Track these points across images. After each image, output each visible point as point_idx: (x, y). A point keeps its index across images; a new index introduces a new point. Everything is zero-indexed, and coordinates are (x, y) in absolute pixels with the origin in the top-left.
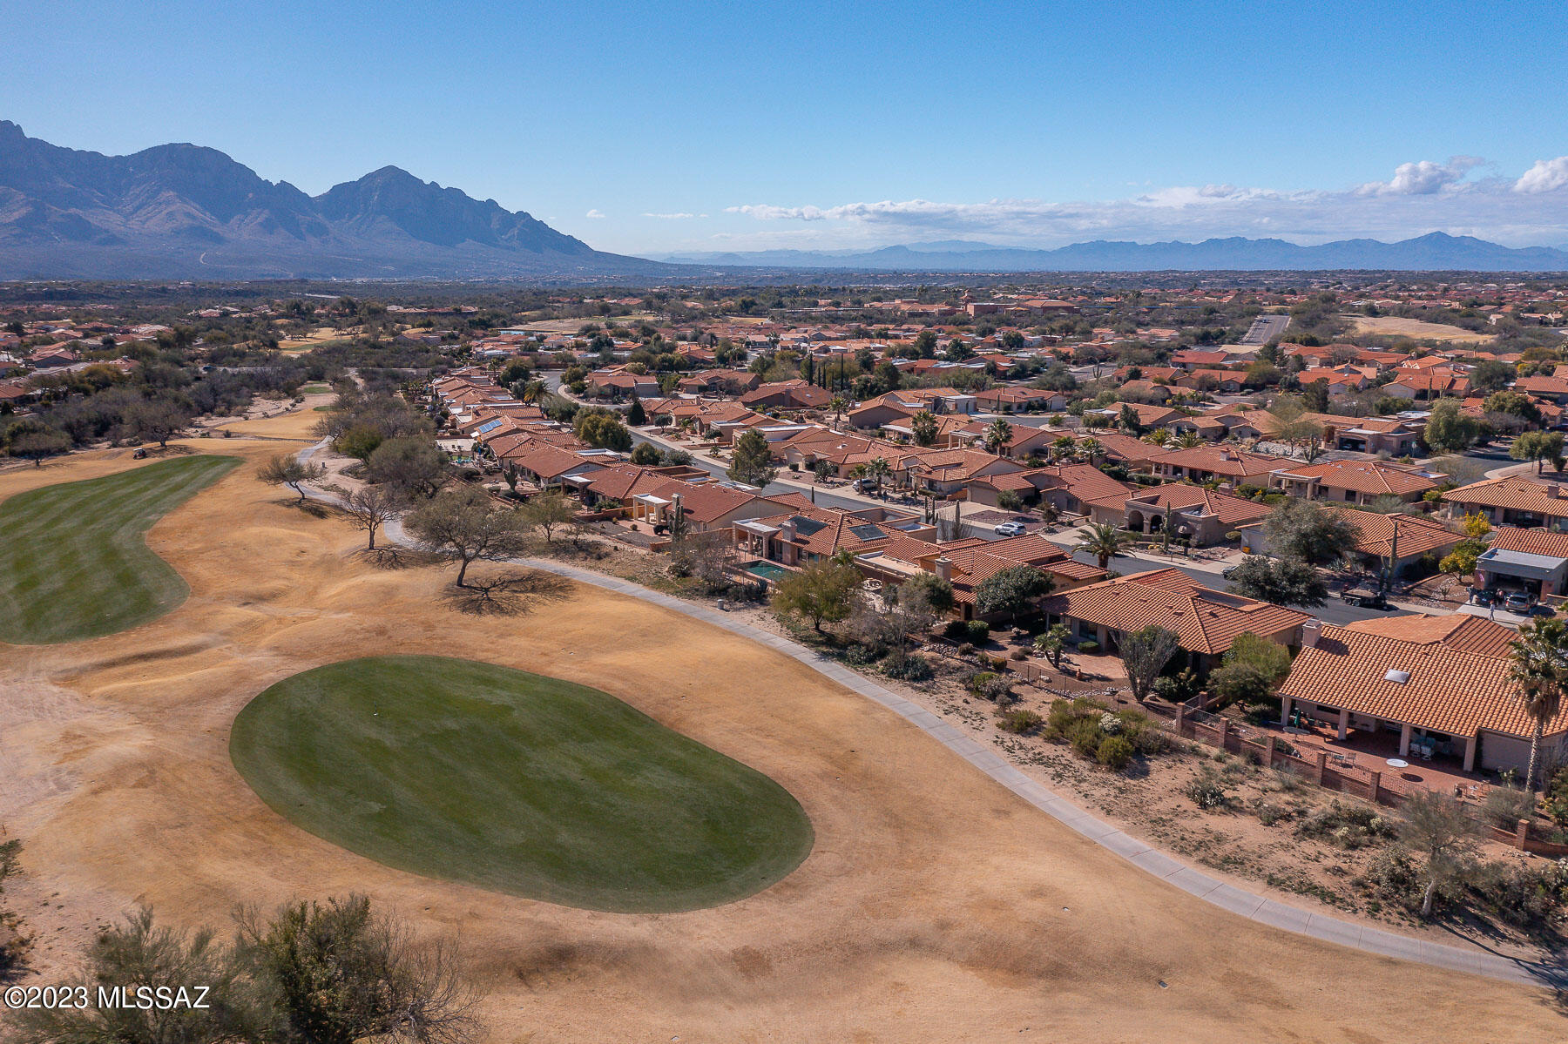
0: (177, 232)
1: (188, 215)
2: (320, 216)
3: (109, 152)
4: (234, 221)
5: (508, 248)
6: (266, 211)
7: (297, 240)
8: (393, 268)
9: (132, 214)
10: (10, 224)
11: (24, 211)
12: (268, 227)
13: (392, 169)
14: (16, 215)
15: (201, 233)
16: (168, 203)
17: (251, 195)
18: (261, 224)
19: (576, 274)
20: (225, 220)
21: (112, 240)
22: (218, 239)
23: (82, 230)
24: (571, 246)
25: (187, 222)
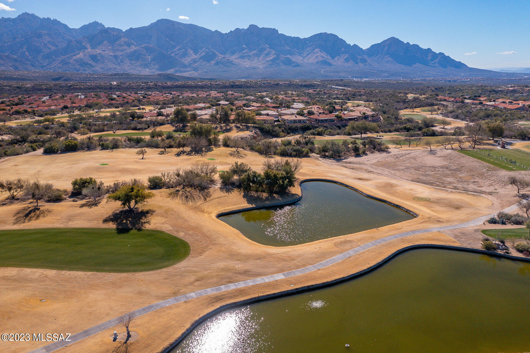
0: (317, 63)
1: (322, 57)
2: (365, 56)
3: (302, 37)
4: (336, 58)
5: (433, 67)
6: (347, 55)
7: (356, 65)
8: (387, 74)
9: (306, 56)
10: (269, 61)
11: (274, 57)
12: (347, 60)
13: (393, 38)
14: (271, 58)
15: (325, 63)
16: (316, 53)
17: (343, 49)
18: (345, 59)
19: (461, 77)
20: (333, 58)
21: (298, 65)
22: (330, 65)
23: (288, 62)
24: (460, 65)
25: (321, 59)
